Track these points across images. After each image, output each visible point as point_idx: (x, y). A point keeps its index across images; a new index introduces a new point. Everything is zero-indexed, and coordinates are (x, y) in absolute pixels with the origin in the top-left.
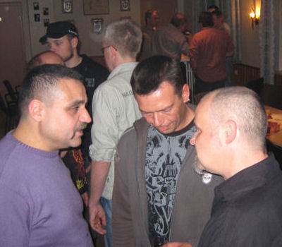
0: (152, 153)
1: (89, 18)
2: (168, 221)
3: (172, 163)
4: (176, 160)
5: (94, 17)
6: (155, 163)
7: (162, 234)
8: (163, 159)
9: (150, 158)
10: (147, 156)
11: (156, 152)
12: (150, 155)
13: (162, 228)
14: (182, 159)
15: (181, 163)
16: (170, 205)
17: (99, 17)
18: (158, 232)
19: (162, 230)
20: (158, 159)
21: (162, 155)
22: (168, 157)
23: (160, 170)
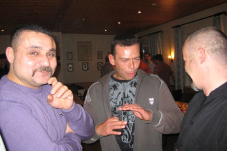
0: (114, 93)
1: (81, 62)
2: (130, 132)
3: (128, 97)
4: (130, 94)
5: (84, 62)
6: (116, 99)
7: (127, 142)
8: (121, 96)
9: (113, 97)
10: (110, 95)
11: (116, 92)
12: (112, 95)
13: (127, 138)
14: (134, 93)
15: (134, 95)
16: (130, 122)
17: (87, 61)
18: (125, 142)
19: (127, 139)
20: (118, 96)
21: (120, 93)
22: (124, 94)
23: (120, 102)
